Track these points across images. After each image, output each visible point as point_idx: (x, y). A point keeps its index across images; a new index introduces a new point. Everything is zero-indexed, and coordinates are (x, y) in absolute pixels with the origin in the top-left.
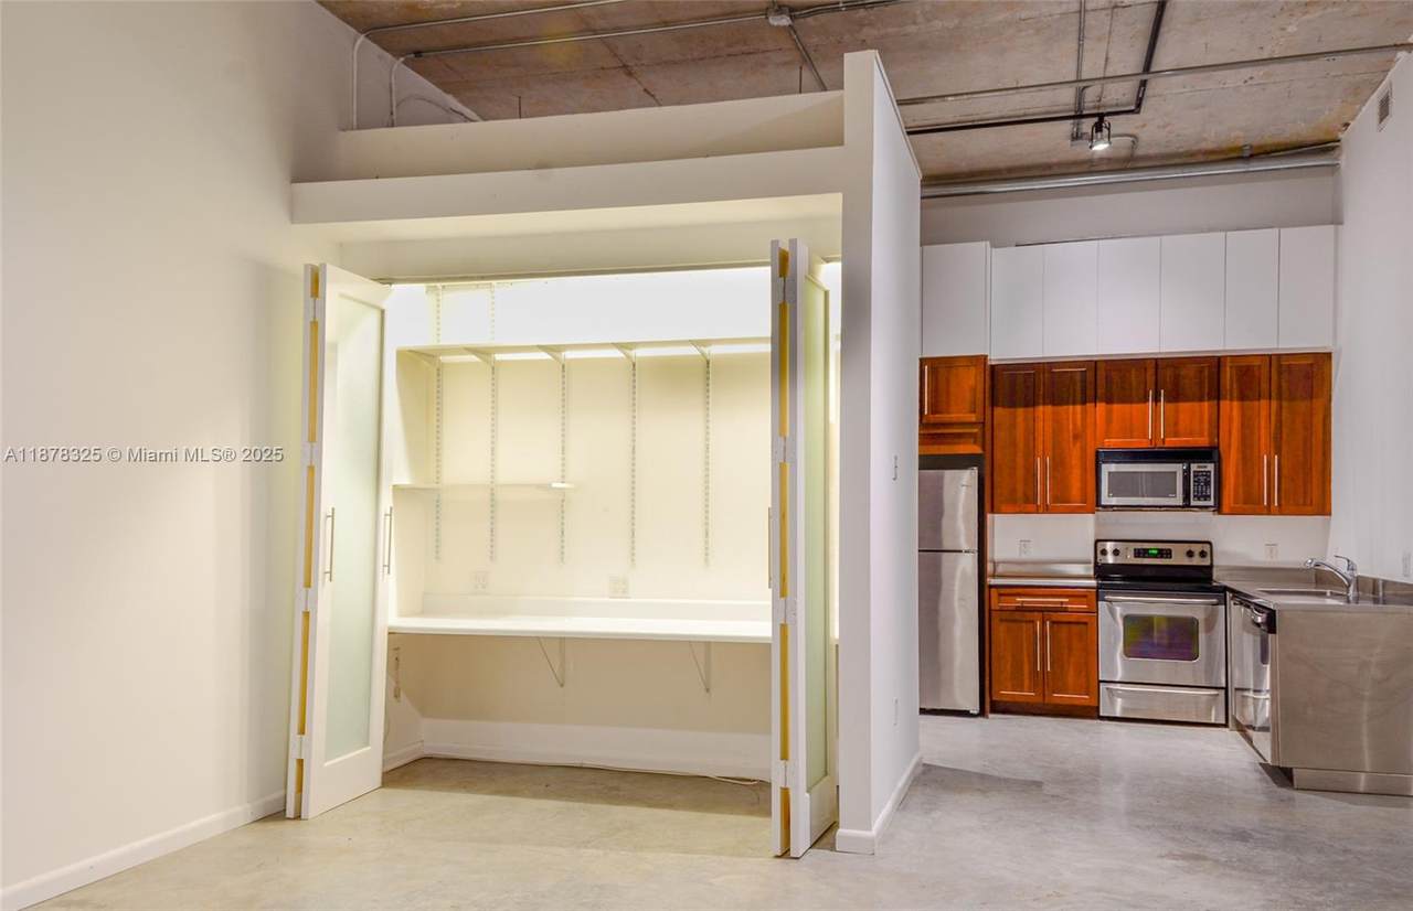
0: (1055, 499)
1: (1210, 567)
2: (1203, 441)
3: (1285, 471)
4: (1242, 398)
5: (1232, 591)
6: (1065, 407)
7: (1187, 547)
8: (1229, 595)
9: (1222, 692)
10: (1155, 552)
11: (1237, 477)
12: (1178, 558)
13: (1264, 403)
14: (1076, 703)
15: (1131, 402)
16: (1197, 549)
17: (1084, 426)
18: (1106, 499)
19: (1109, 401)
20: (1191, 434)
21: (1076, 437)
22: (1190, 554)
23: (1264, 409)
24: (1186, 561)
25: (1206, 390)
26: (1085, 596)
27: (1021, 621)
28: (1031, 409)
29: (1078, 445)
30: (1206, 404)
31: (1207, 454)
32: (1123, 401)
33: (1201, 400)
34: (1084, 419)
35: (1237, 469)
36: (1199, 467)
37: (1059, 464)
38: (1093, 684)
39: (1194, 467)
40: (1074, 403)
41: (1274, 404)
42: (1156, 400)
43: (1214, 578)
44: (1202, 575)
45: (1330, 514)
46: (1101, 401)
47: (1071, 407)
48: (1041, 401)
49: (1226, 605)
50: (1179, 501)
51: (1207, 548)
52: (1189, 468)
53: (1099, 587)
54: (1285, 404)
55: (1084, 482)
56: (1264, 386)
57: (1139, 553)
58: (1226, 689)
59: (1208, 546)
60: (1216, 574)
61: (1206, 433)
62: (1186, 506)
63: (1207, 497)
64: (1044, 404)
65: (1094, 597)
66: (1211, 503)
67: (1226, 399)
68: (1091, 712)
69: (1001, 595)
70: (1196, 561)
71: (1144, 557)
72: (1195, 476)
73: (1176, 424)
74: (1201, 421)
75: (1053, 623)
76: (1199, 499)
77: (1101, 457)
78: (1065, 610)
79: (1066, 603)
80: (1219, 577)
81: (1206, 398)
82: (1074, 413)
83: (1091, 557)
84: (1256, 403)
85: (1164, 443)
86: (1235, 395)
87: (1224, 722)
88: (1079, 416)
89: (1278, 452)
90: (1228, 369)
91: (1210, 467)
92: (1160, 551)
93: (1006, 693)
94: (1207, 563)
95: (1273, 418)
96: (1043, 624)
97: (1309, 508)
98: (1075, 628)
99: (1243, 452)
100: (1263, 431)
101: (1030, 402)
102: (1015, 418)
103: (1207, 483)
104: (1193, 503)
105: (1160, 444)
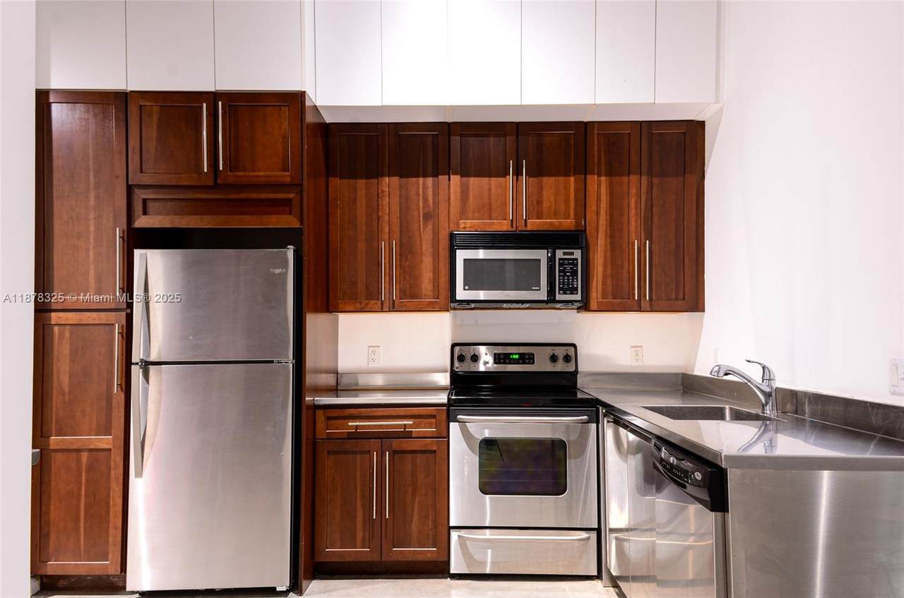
0: (403, 294)
1: (576, 373)
2: (568, 223)
3: (655, 259)
4: (610, 174)
5: (605, 405)
6: (414, 180)
7: (549, 350)
8: (602, 411)
9: (594, 535)
10: (516, 357)
11: (605, 266)
12: (542, 364)
13: (634, 178)
14: (420, 558)
15: (490, 176)
16: (560, 352)
17: (436, 203)
18: (461, 294)
19: (465, 174)
20: (556, 215)
21: (427, 216)
22: (554, 359)
23: (635, 187)
24: (549, 367)
25: (572, 164)
26: (434, 417)
27: (356, 453)
28: (375, 181)
29: (430, 227)
30: (572, 179)
31: (574, 238)
32: (479, 174)
33: (567, 174)
34: (436, 194)
35: (605, 258)
36: (564, 254)
37: (407, 250)
38: (441, 531)
39: (559, 254)
40: (425, 176)
41: (644, 179)
42: (518, 173)
43: (579, 385)
44: (565, 382)
45: (704, 311)
46: (455, 173)
47: (421, 179)
48: (386, 170)
49: (598, 423)
50: (542, 295)
51: (571, 351)
52: (554, 255)
53: (450, 403)
54: (655, 180)
55: (436, 272)
56: (634, 158)
57: (499, 359)
58: (598, 530)
59: (572, 348)
60: (581, 381)
61: (572, 215)
62: (551, 301)
63: (573, 290)
64: (389, 176)
65: (444, 416)
66: (578, 297)
67: (593, 173)
68: (438, 569)
69: (329, 418)
70: (560, 367)
71: (505, 363)
72: (560, 265)
73: (539, 202)
74: (567, 201)
75: (394, 453)
76: (565, 293)
77: (455, 243)
78: (408, 435)
79: (411, 426)
80: (587, 388)
81: (572, 173)
82: (425, 187)
83: (447, 363)
84: (625, 179)
85: (526, 225)
86: (603, 168)
87: (596, 574)
88: (430, 192)
89: (649, 236)
90: (596, 135)
91: (577, 254)
92: (522, 355)
93: (334, 551)
94: (572, 369)
95: (643, 197)
96: (383, 455)
97: (681, 303)
98: (420, 459)
99: (612, 236)
100: (633, 212)
101: (374, 173)
102: (355, 190)
103: (574, 273)
104: (558, 297)
105: (522, 227)
